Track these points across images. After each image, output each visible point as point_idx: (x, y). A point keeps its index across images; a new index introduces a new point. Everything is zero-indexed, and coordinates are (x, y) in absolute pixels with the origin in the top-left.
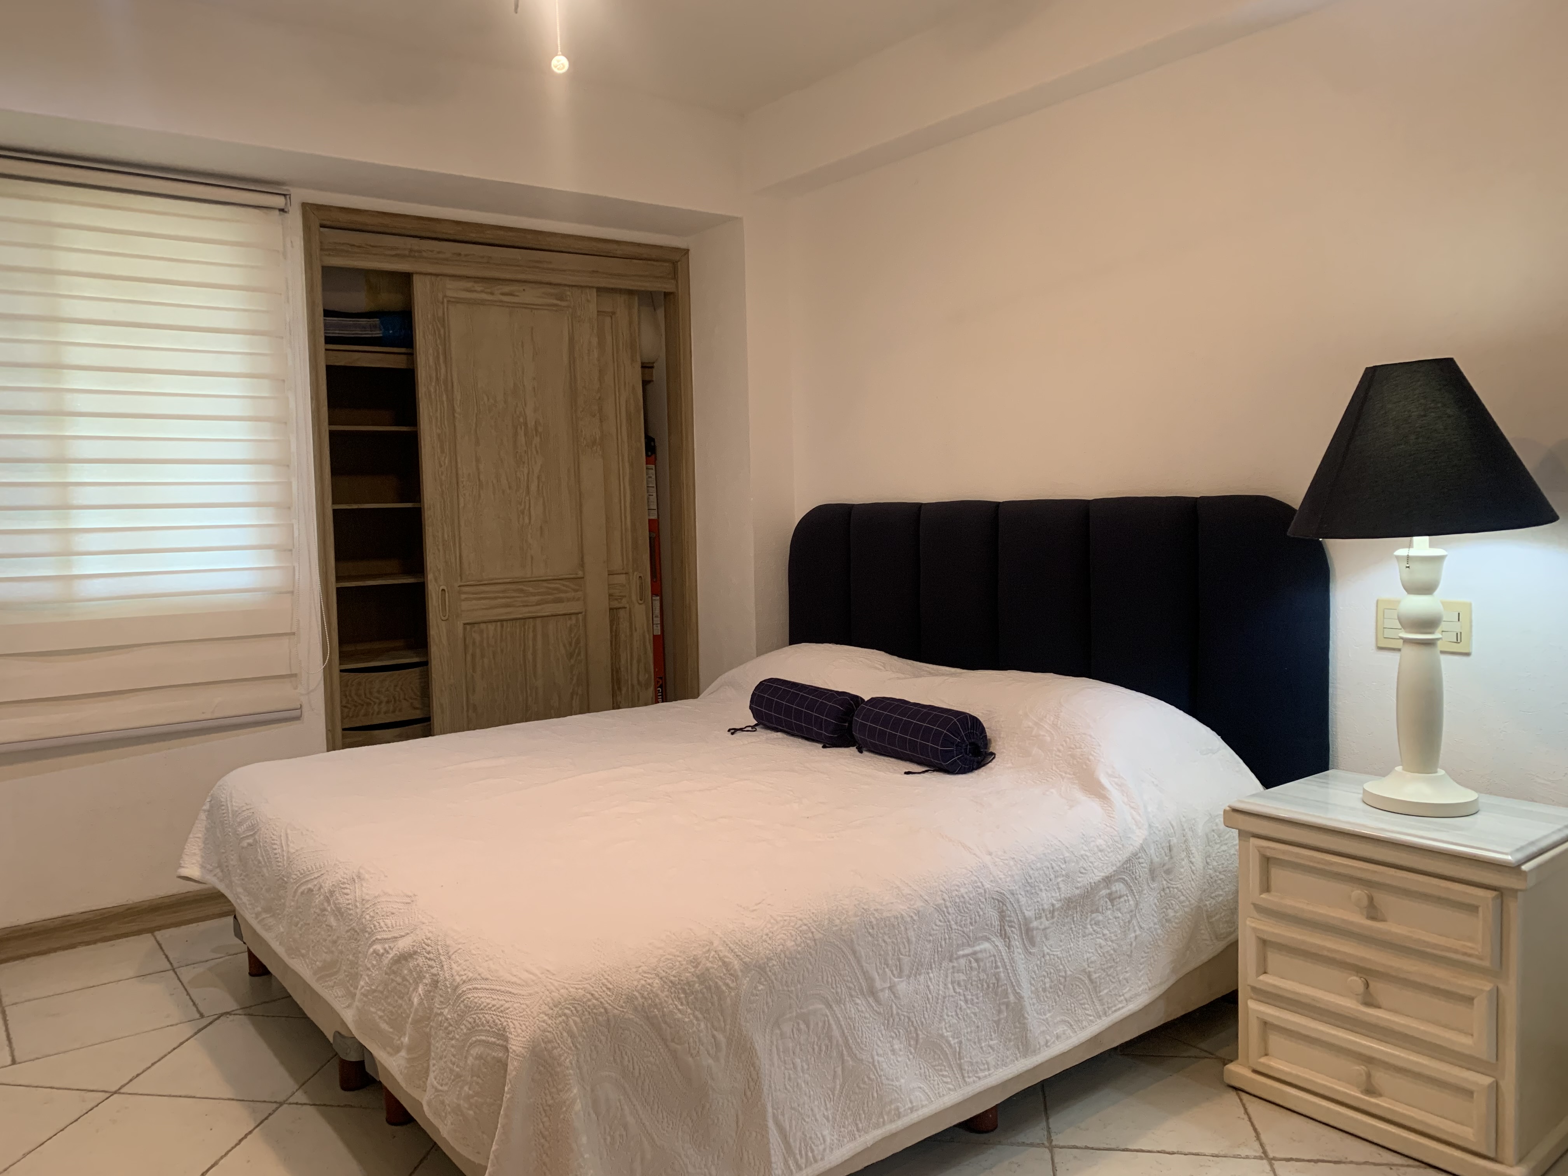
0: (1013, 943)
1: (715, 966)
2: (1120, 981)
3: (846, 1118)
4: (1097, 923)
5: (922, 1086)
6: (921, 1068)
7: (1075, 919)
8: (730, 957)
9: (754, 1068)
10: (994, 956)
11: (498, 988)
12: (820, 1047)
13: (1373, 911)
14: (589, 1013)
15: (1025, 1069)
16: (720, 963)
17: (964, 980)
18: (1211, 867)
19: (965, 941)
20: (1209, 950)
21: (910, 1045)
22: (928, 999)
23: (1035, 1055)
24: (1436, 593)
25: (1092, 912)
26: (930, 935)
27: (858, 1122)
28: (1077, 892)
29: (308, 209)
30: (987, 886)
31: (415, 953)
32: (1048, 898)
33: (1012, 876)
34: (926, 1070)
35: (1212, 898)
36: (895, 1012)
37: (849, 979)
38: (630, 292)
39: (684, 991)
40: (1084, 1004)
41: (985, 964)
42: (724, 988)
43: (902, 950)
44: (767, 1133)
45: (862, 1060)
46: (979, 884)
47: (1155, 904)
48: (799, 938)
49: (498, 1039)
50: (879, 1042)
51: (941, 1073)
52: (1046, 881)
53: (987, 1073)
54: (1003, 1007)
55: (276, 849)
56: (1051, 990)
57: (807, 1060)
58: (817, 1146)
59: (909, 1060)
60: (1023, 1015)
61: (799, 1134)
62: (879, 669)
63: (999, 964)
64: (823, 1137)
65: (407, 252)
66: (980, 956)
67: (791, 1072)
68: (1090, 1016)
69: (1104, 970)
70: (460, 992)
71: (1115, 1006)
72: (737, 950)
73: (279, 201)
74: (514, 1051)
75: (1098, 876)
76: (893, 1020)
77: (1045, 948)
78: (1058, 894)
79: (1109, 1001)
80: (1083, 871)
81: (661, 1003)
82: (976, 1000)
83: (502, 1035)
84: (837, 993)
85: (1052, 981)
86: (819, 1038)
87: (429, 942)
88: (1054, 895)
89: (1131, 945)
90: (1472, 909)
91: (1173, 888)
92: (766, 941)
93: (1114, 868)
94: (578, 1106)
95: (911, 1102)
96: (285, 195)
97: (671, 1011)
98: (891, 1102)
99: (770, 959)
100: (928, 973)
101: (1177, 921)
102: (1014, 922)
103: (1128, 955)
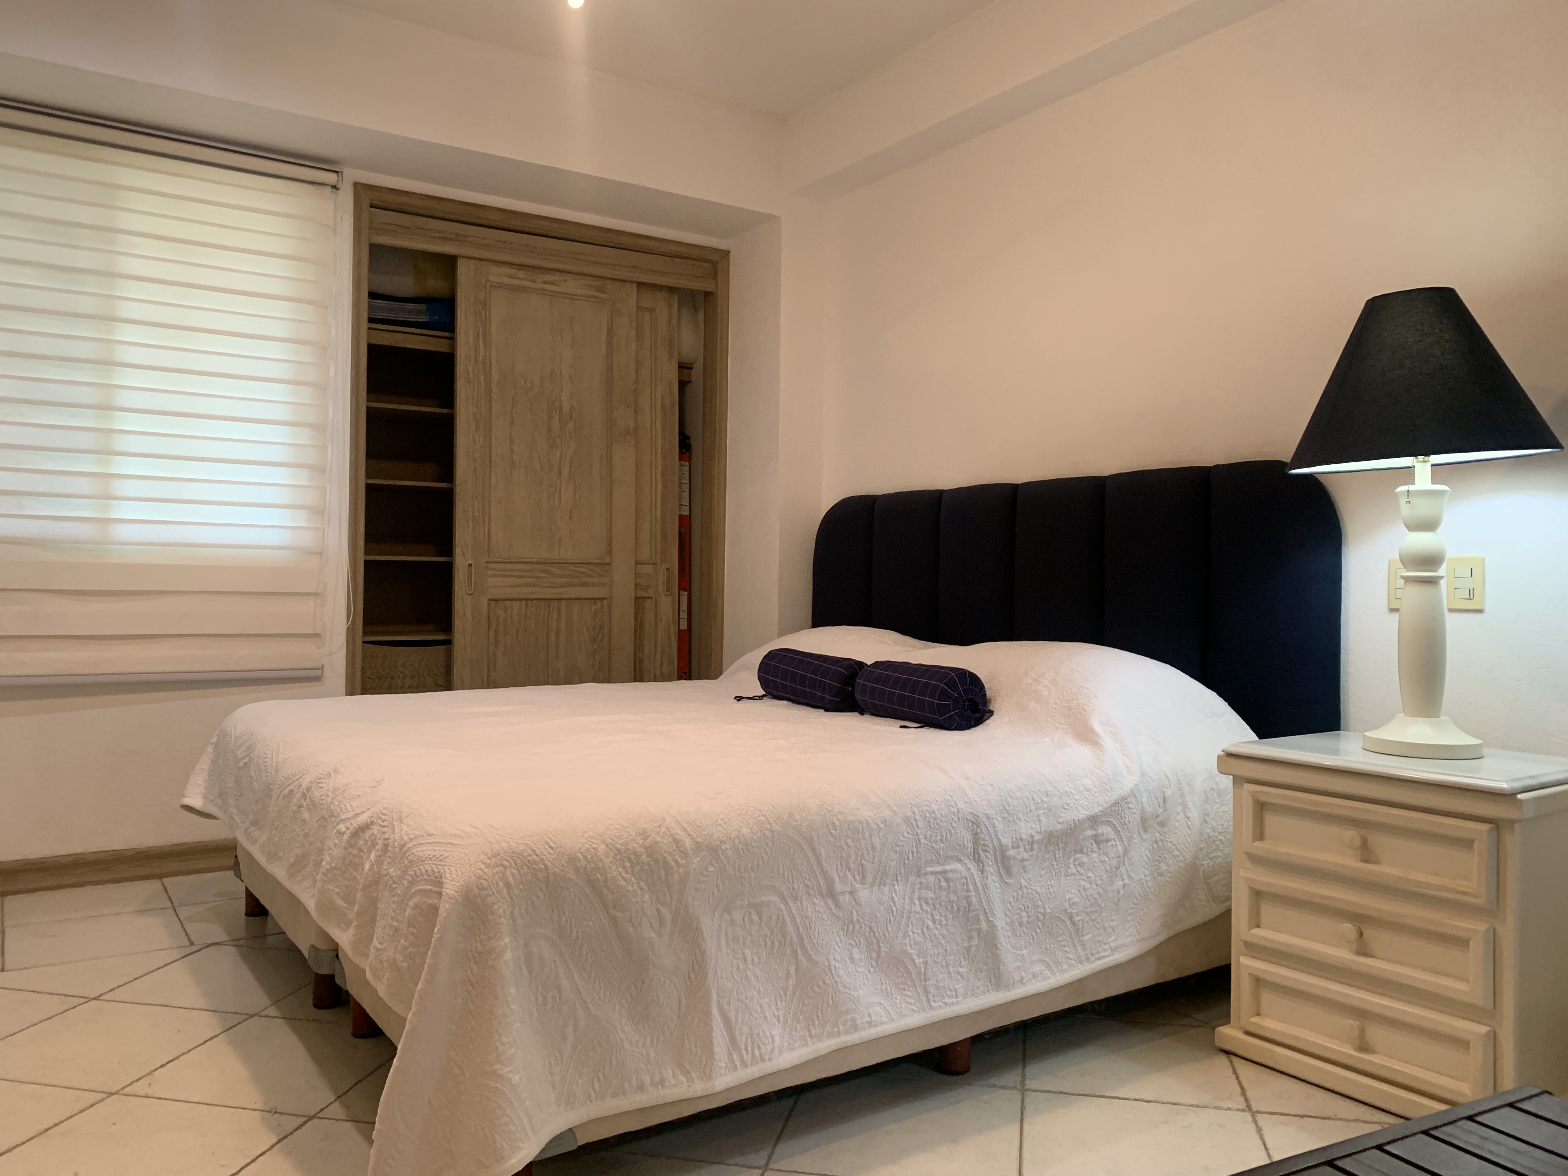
0: (987, 868)
1: (665, 841)
2: (1105, 928)
3: (799, 1022)
4: (1081, 865)
5: (882, 1002)
6: (882, 984)
7: (1057, 856)
8: (681, 835)
9: (700, 950)
10: (966, 878)
11: (440, 841)
12: (773, 942)
13: (1366, 853)
14: (528, 866)
15: (997, 1002)
16: (671, 839)
17: (932, 898)
18: (1210, 826)
19: (934, 857)
20: (1205, 912)
21: (871, 957)
22: (892, 911)
23: (1009, 990)
24: (1438, 531)
25: (1076, 852)
26: (897, 845)
27: (811, 1028)
28: (1059, 827)
29: (360, 188)
30: (961, 806)
31: (372, 823)
32: (1027, 828)
33: (989, 801)
34: (888, 987)
35: (1210, 858)
36: (855, 918)
37: (808, 877)
38: (671, 290)
39: (630, 860)
40: (1065, 946)
41: (956, 886)
42: (673, 863)
43: (866, 857)
44: (711, 1020)
45: (817, 962)
46: (953, 803)
47: (1147, 856)
48: (755, 827)
49: (435, 887)
50: (836, 947)
51: (904, 992)
52: (1025, 811)
53: (954, 1000)
54: (975, 934)
55: (267, 762)
56: (1028, 926)
57: (758, 953)
58: (764, 1044)
59: (870, 973)
60: (996, 945)
61: (745, 1029)
62: (888, 644)
63: (971, 888)
64: (772, 1036)
65: (453, 237)
66: (950, 875)
67: (740, 962)
68: (1071, 959)
69: (1087, 914)
70: (406, 849)
71: (1098, 953)
72: (689, 830)
73: (331, 178)
74: (447, 894)
75: (1083, 814)
76: (854, 928)
77: (1023, 881)
78: (1038, 826)
79: (1093, 947)
80: (1066, 807)
81: (604, 868)
82: (944, 922)
83: (438, 882)
84: (793, 888)
85: (1029, 917)
86: (772, 933)
87: (385, 812)
88: (1034, 826)
89: (1118, 892)
90: (1466, 844)
91: (1167, 841)
92: (720, 825)
93: (1101, 808)
94: (508, 956)
95: (870, 1016)
96: (337, 172)
97: (614, 877)
98: (847, 1012)
99: (724, 842)
100: (893, 885)
101: (1170, 875)
102: (988, 846)
103: (1115, 903)
